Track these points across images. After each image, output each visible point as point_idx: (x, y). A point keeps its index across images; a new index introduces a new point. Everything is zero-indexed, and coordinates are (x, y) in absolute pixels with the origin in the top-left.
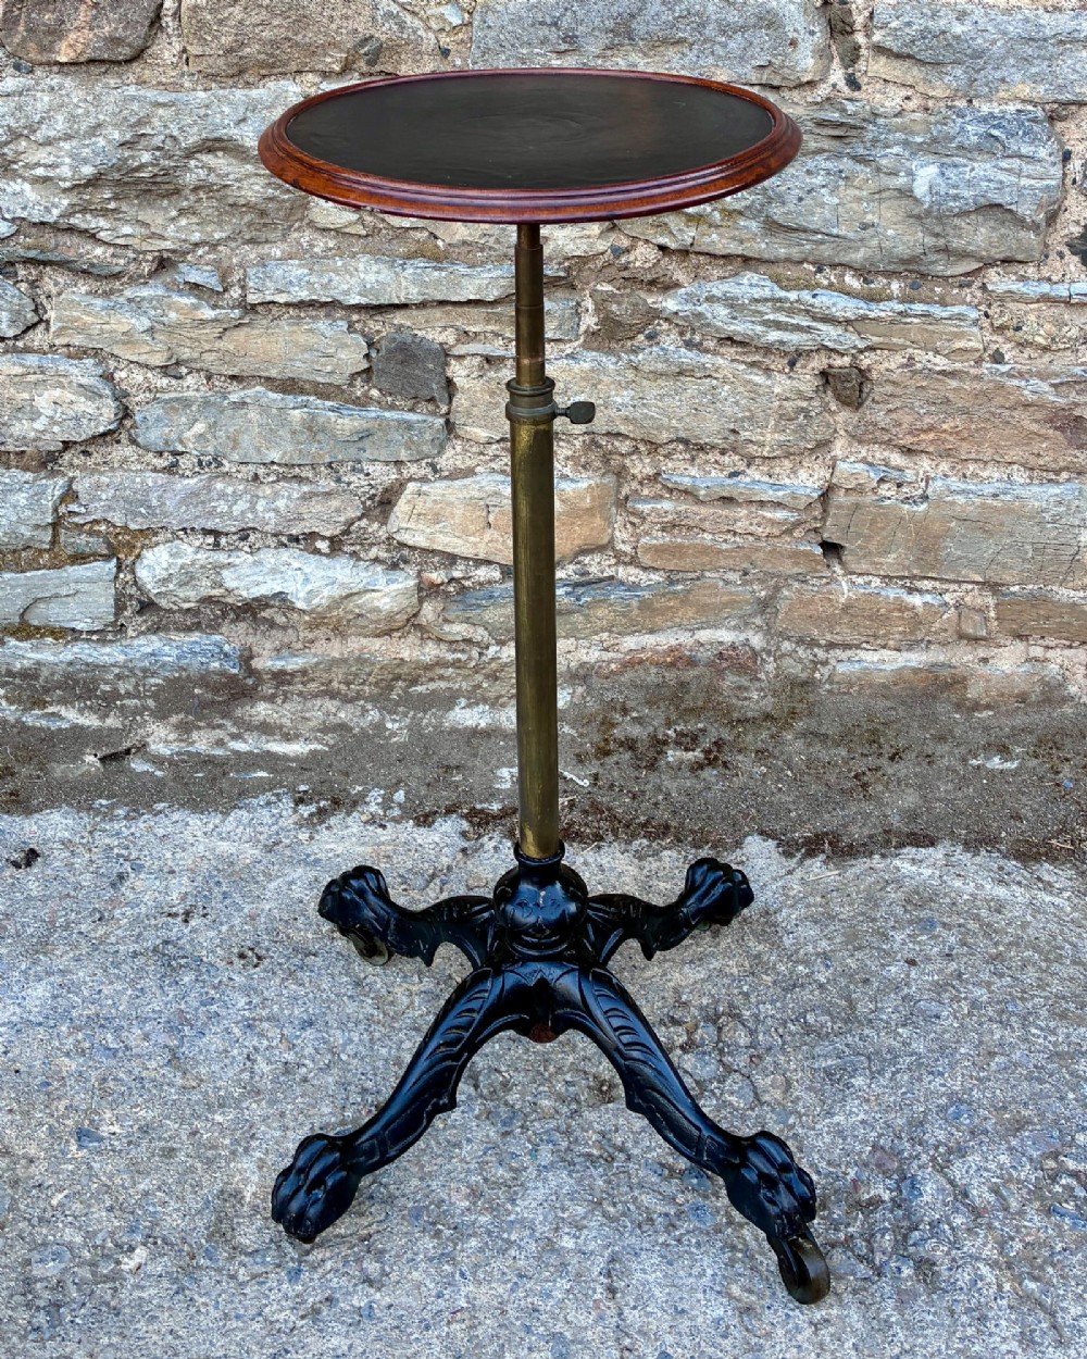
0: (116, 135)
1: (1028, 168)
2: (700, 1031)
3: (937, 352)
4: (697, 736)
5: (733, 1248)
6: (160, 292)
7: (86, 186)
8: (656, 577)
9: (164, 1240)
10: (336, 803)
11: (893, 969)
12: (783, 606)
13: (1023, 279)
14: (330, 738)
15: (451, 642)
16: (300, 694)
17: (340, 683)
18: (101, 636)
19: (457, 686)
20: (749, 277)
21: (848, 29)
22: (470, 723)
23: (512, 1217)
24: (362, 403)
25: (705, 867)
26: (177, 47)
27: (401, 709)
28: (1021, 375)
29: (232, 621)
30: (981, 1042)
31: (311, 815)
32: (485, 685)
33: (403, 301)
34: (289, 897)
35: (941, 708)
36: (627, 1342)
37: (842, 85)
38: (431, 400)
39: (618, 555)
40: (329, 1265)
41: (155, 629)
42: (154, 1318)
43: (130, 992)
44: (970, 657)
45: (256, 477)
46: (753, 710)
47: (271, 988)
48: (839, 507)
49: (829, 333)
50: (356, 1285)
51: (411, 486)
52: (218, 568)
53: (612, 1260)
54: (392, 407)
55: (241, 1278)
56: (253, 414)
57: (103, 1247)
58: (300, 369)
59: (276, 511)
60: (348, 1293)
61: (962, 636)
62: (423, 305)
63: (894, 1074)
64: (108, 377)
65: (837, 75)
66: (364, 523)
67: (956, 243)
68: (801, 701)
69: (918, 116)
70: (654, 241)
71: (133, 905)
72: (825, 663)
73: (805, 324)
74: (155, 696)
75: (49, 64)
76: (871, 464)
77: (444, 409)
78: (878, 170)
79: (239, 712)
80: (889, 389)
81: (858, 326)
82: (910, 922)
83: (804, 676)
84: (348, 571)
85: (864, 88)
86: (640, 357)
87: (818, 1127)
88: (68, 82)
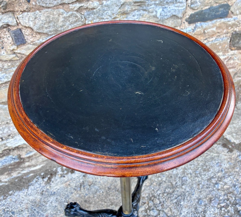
10: (51, 175)
14: (45, 163)
16: (35, 158)
29: (12, 151)
31: (47, 180)
45: (7, 123)
52: (5, 144)
79: (21, 166)
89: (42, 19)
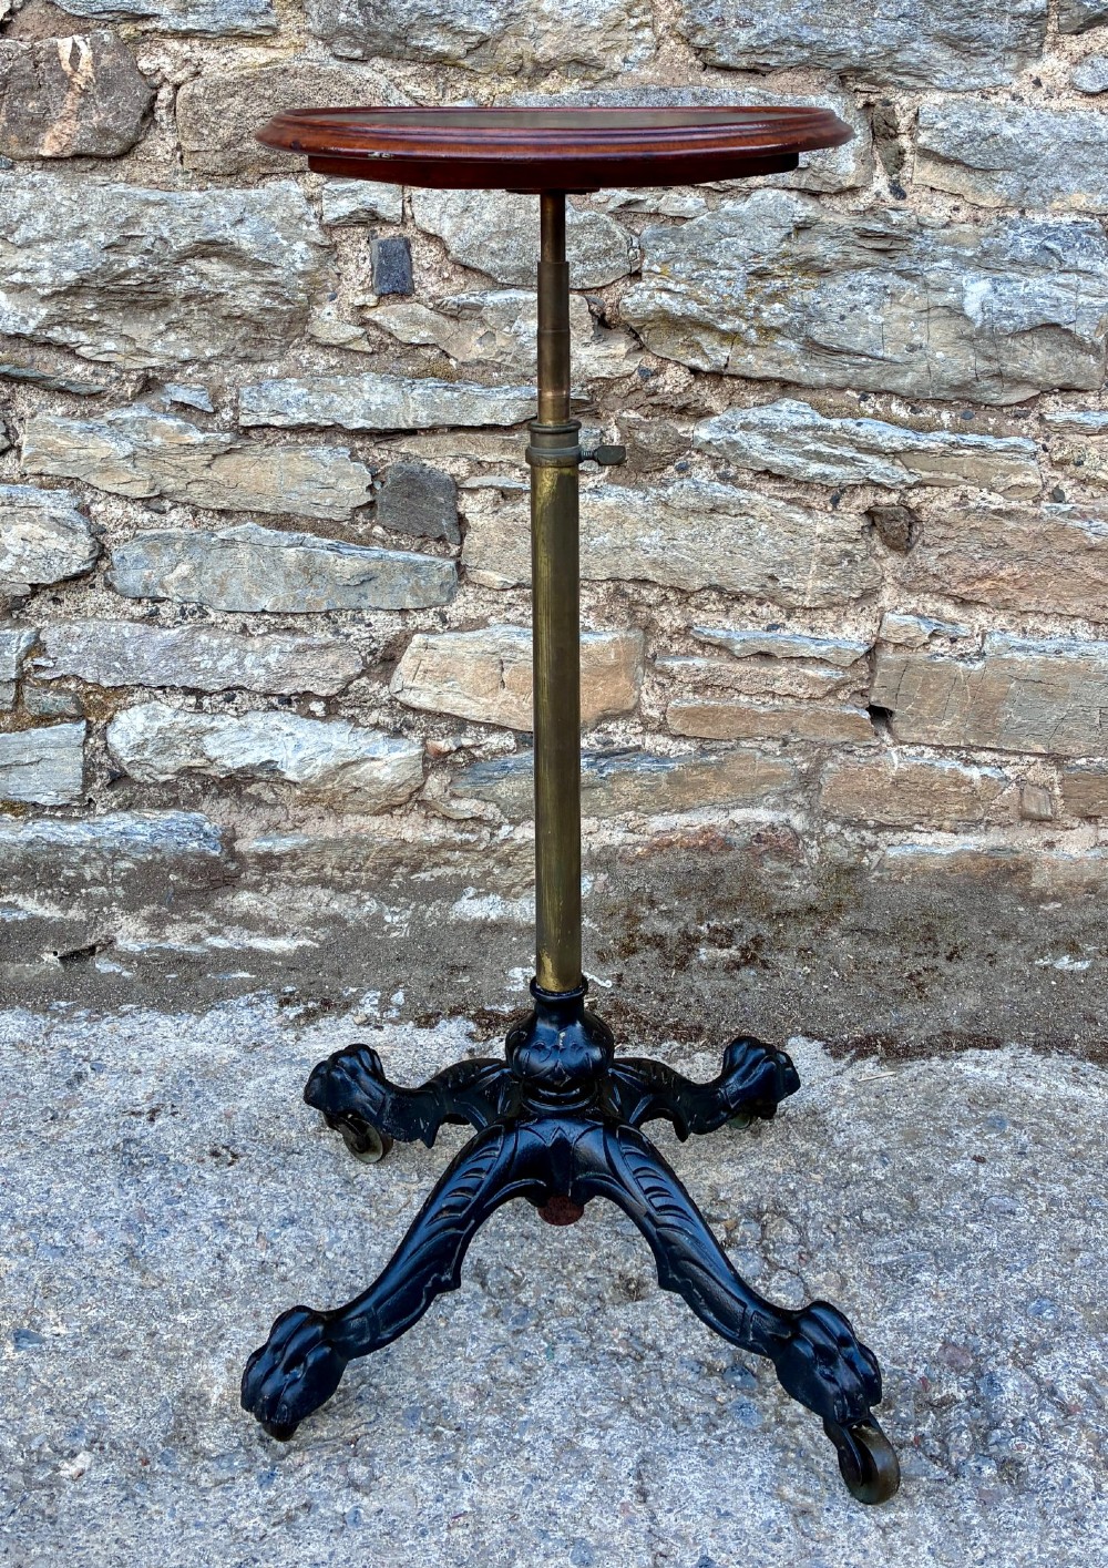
0: (102, 237)
1: (1086, 284)
2: (740, 1228)
3: (992, 490)
4: (732, 932)
5: (785, 1448)
6: (144, 413)
7: (67, 294)
8: (686, 747)
9: (113, 1445)
10: (326, 1004)
11: (959, 1166)
12: (826, 780)
13: (1083, 409)
14: (321, 934)
15: (459, 821)
16: (289, 882)
17: (333, 868)
18: (64, 812)
19: (465, 872)
20: (788, 404)
21: (891, 131)
22: (479, 915)
23: (525, 1417)
24: (365, 541)
25: (745, 1045)
26: (172, 144)
27: (402, 900)
28: (1083, 516)
29: (215, 797)
30: (1062, 1239)
31: (298, 1016)
32: (496, 871)
33: (411, 425)
34: (271, 1095)
35: (1004, 901)
36: (661, 1547)
37: (886, 193)
38: (441, 539)
39: (645, 722)
40: (307, 1469)
41: (127, 806)
42: (97, 1527)
43: (83, 1190)
44: (1035, 840)
45: (244, 628)
46: (794, 901)
47: (248, 1186)
48: (887, 665)
49: (877, 467)
50: (338, 1490)
51: (417, 639)
52: (200, 733)
53: (644, 1461)
54: (398, 547)
55: (203, 1484)
56: (243, 553)
57: (39, 1453)
58: (296, 503)
59: (267, 666)
60: (329, 1498)
61: (1025, 817)
62: (432, 430)
63: (965, 1269)
64: (84, 511)
65: (881, 183)
66: (364, 681)
67: (1011, 367)
68: (848, 891)
69: (968, 227)
70: (685, 362)
71: (90, 1105)
72: (873, 847)
73: (849, 455)
74: (124, 882)
75: (31, 159)
76: (920, 616)
77: (455, 550)
78: (926, 285)
79: (219, 903)
80: (941, 531)
81: (906, 457)
82: (977, 1122)
83: (852, 860)
84: (345, 737)
85: (909, 196)
86: (670, 491)
87: (879, 1323)
88: (52, 178)
89: (487, 217)
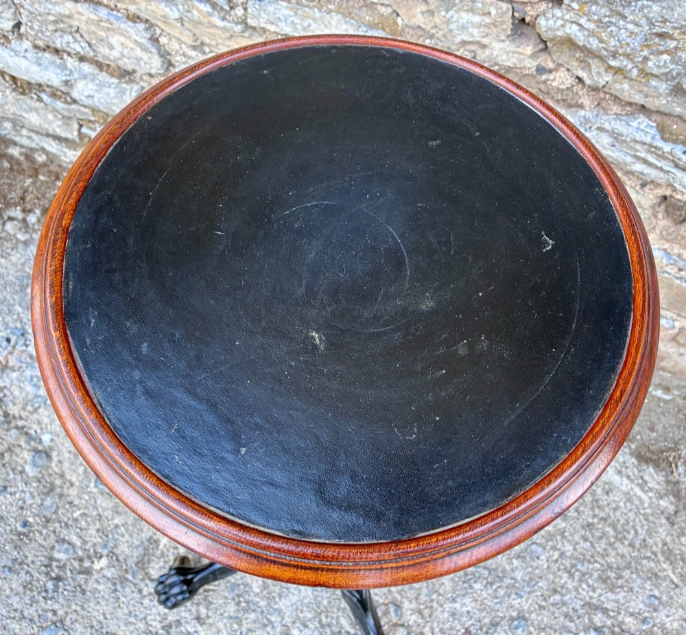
9: (116, 557)
20: (642, 121)
23: (276, 607)
42: (99, 602)
44: (673, 350)
50: (192, 619)
55: (144, 593)
57: (89, 551)
63: (498, 587)
64: (155, 40)
70: (574, 72)
73: (667, 168)
76: (667, 253)
